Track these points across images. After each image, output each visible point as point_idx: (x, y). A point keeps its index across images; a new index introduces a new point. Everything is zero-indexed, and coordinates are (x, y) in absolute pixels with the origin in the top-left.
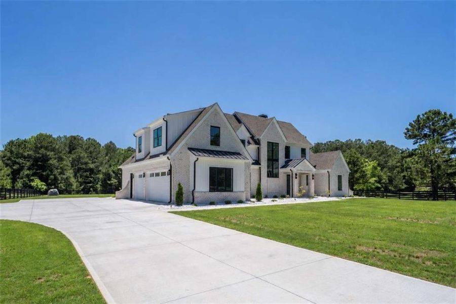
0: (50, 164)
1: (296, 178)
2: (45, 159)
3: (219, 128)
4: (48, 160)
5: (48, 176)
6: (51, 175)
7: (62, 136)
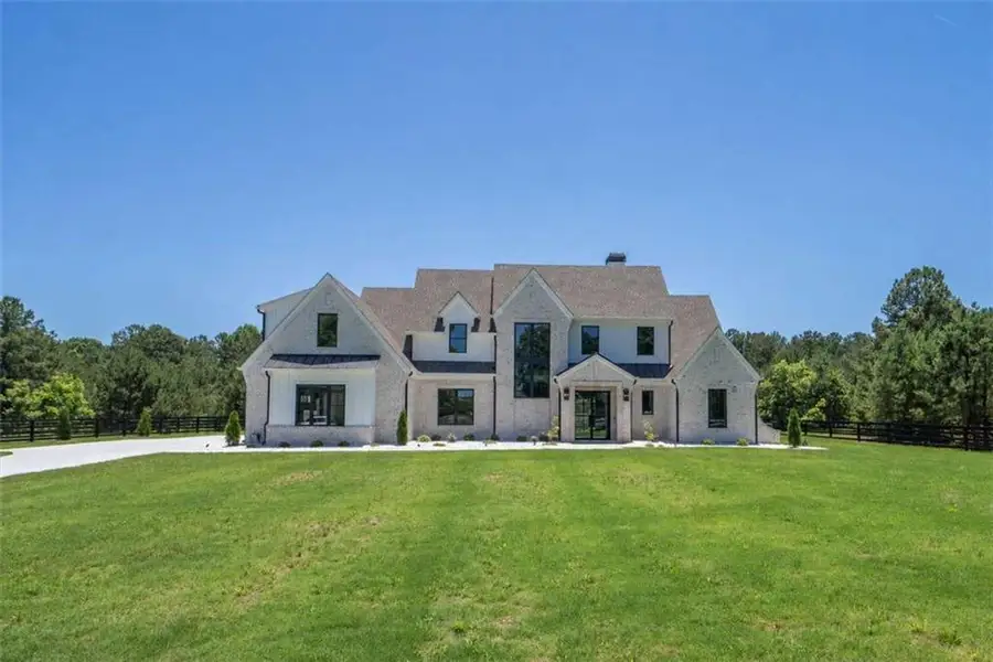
1: (567, 398)
3: (336, 315)
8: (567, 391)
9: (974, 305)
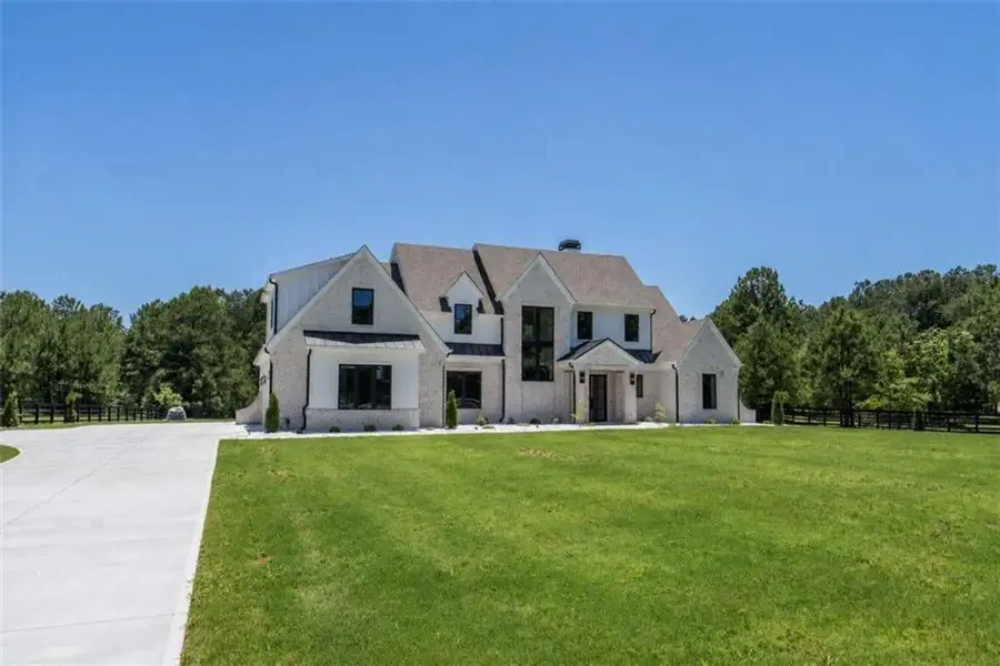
0: (198, 356)
1: (582, 381)
2: (187, 345)
3: (372, 290)
4: (192, 347)
5: (192, 380)
6: (197, 378)
7: (240, 290)
8: (582, 374)
9: (801, 302)
